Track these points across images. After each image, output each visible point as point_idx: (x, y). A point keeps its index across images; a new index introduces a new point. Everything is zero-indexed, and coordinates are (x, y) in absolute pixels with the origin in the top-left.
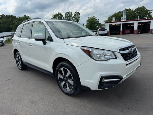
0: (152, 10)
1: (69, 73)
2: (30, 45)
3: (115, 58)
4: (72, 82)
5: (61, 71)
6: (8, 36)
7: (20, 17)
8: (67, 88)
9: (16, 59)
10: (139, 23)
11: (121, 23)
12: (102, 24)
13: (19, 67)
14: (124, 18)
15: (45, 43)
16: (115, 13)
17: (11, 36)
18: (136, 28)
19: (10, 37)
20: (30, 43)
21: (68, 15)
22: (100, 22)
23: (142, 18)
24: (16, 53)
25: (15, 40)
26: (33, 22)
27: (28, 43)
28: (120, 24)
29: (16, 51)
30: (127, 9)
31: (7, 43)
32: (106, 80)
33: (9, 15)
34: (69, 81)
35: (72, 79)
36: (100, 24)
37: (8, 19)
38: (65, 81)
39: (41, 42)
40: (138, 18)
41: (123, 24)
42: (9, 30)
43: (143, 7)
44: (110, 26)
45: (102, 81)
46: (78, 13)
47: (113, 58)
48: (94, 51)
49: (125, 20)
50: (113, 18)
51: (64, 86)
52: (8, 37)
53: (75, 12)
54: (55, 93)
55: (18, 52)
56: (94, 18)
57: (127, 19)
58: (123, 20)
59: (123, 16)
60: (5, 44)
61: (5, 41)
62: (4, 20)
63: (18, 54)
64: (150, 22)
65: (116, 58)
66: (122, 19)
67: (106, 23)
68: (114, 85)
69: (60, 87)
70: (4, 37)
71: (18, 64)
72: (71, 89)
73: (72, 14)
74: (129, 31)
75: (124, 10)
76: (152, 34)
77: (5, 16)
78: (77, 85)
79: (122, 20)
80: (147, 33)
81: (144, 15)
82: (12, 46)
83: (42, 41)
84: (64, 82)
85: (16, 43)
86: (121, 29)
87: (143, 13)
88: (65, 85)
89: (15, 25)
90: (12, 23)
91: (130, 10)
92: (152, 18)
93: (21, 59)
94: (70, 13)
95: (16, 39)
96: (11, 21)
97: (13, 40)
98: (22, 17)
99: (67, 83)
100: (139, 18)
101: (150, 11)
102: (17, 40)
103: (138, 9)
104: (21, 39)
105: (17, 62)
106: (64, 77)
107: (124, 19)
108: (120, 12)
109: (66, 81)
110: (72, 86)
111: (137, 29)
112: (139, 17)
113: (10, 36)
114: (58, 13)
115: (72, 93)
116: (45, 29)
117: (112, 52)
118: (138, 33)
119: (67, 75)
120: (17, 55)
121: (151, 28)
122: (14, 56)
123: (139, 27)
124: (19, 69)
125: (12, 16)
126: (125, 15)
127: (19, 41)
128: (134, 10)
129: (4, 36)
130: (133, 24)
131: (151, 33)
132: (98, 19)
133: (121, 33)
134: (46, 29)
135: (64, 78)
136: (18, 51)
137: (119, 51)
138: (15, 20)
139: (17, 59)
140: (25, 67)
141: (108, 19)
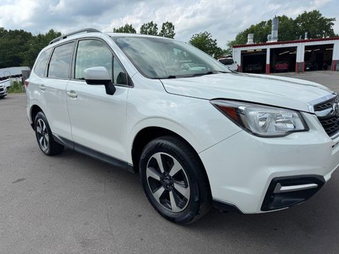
0: (334, 19)
1: (177, 167)
2: (72, 97)
3: (303, 128)
4: (185, 192)
5: (154, 160)
6: (13, 77)
7: (40, 35)
8: (170, 204)
9: (35, 129)
10: (307, 48)
11: (268, 48)
12: (223, 49)
13: (44, 149)
14: (273, 36)
15: (111, 91)
16: (252, 26)
17: (21, 75)
18: (300, 58)
19: (20, 80)
20: (72, 92)
21: (148, 30)
22: (218, 46)
23: (312, 37)
24: (37, 116)
25: (33, 84)
26: (79, 40)
27: (66, 91)
28: (265, 51)
29: (36, 110)
30: (279, 17)
31: (12, 91)
32: (284, 188)
33: (16, 31)
34: (176, 186)
35: (186, 182)
36: (219, 49)
37: (14, 38)
38: (166, 187)
39: (102, 88)
40: (303, 37)
41: (271, 50)
42: (16, 62)
43: (315, 12)
44: (244, 54)
45: (275, 191)
46: (170, 26)
47: (296, 129)
48: (251, 111)
49: (276, 41)
50: (249, 37)
51: (161, 198)
52: (14, 80)
53: (164, 24)
54: (140, 216)
55: (40, 113)
56: (207, 37)
57: (281, 40)
58: (272, 42)
59: (272, 31)
60: (9, 95)
61: (8, 88)
62: (5, 41)
63: (41, 117)
64: (332, 46)
65: (307, 129)
66: (270, 38)
67: (234, 47)
68: (303, 199)
69: (151, 202)
70: (4, 78)
71: (41, 141)
72: (181, 208)
73: (156, 28)
74: (285, 66)
75: (272, 19)
76: (336, 72)
77: (6, 31)
78: (200, 197)
79: (268, 42)
80: (326, 69)
81: (317, 30)
82: (27, 98)
83: (104, 86)
84: (162, 190)
85: (36, 92)
86: (268, 62)
87: (314, 25)
88: (165, 197)
89: (29, 51)
90: (22, 47)
91: (284, 18)
92: (334, 37)
93: (48, 130)
94: (153, 25)
95: (36, 82)
96: (22, 44)
97: (27, 83)
98: (45, 34)
99: (171, 193)
100: (306, 36)
101: (330, 20)
102: (38, 85)
103: (304, 17)
104: (48, 82)
105: (39, 136)
106: (163, 176)
107: (275, 38)
108: (263, 23)
109: (169, 188)
110: (186, 200)
111: (303, 61)
112: (306, 33)
113: (17, 76)
114: (127, 26)
115: (184, 218)
116: (111, 56)
117: (296, 114)
118: (306, 70)
119: (172, 173)
120: (39, 121)
121: (333, 59)
122: (31, 122)
123: (307, 56)
124: (44, 152)
125: (22, 31)
126: (275, 30)
127: (42, 85)
128: (294, 19)
129: (6, 76)
130: (295, 49)
131: (335, 70)
132: (214, 40)
133: (268, 69)
134: (114, 56)
135: (162, 179)
136: (41, 110)
137: (315, 110)
138: (29, 42)
139: (39, 130)
140: (59, 149)
141: (237, 39)
